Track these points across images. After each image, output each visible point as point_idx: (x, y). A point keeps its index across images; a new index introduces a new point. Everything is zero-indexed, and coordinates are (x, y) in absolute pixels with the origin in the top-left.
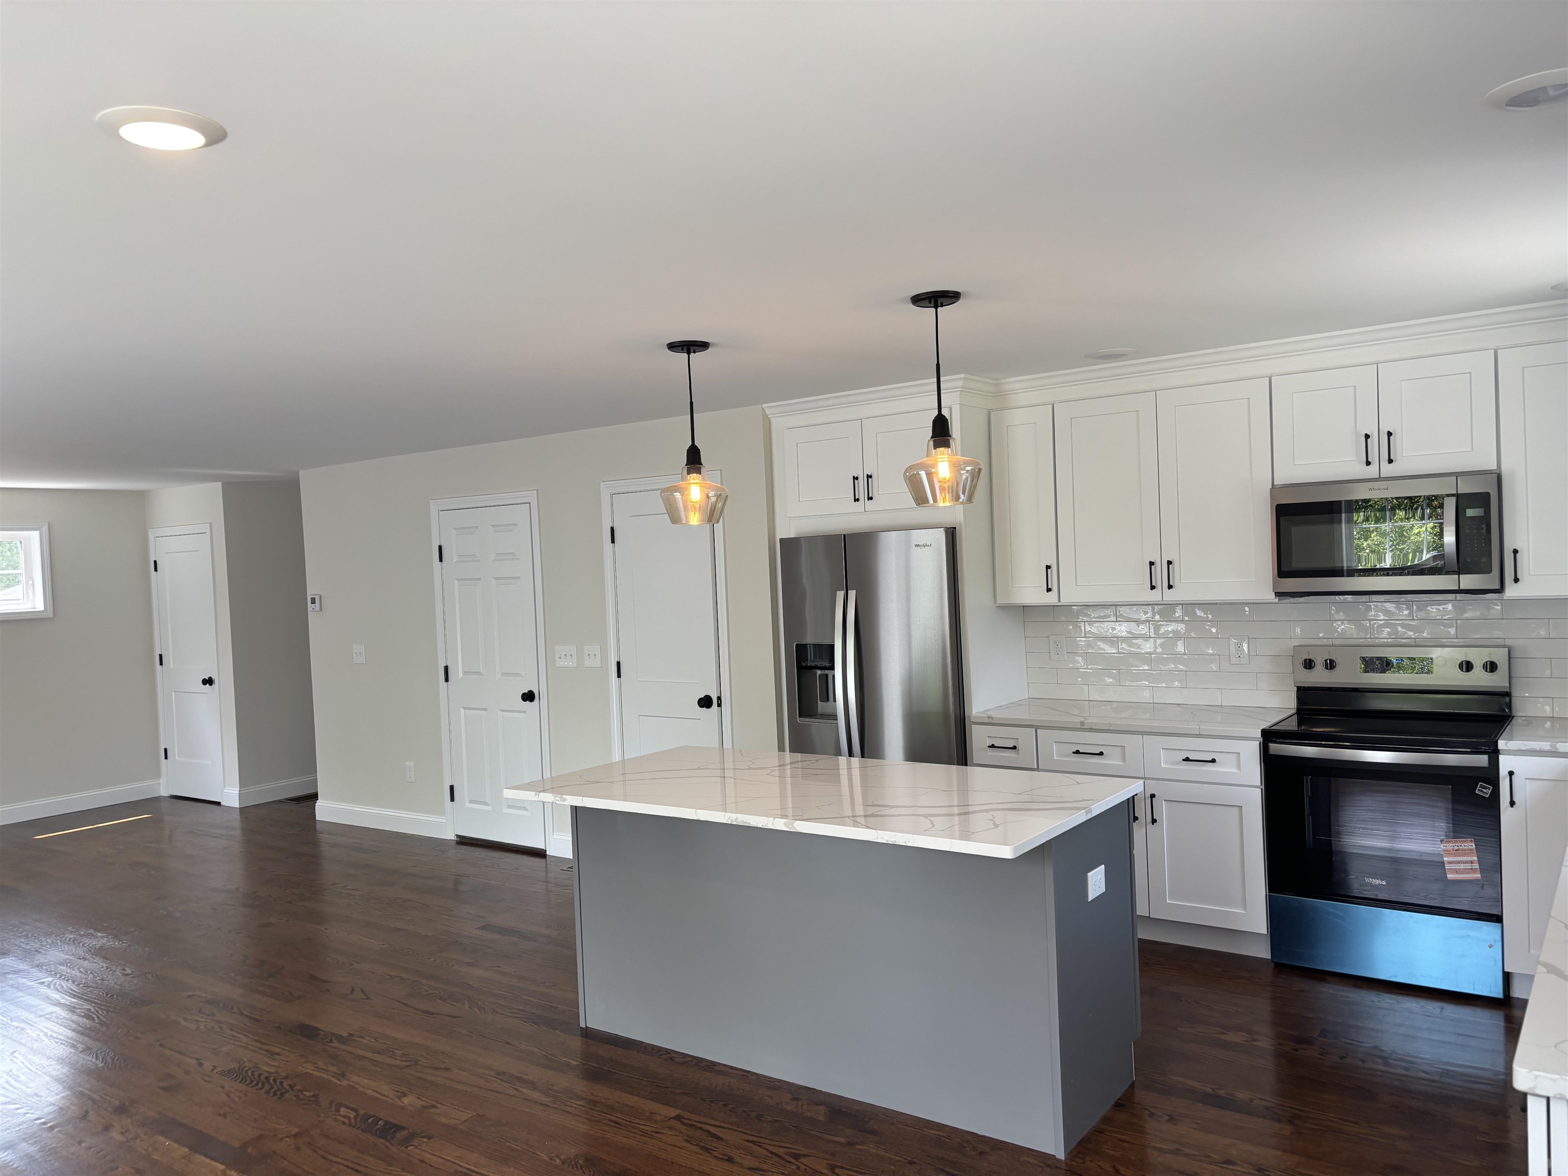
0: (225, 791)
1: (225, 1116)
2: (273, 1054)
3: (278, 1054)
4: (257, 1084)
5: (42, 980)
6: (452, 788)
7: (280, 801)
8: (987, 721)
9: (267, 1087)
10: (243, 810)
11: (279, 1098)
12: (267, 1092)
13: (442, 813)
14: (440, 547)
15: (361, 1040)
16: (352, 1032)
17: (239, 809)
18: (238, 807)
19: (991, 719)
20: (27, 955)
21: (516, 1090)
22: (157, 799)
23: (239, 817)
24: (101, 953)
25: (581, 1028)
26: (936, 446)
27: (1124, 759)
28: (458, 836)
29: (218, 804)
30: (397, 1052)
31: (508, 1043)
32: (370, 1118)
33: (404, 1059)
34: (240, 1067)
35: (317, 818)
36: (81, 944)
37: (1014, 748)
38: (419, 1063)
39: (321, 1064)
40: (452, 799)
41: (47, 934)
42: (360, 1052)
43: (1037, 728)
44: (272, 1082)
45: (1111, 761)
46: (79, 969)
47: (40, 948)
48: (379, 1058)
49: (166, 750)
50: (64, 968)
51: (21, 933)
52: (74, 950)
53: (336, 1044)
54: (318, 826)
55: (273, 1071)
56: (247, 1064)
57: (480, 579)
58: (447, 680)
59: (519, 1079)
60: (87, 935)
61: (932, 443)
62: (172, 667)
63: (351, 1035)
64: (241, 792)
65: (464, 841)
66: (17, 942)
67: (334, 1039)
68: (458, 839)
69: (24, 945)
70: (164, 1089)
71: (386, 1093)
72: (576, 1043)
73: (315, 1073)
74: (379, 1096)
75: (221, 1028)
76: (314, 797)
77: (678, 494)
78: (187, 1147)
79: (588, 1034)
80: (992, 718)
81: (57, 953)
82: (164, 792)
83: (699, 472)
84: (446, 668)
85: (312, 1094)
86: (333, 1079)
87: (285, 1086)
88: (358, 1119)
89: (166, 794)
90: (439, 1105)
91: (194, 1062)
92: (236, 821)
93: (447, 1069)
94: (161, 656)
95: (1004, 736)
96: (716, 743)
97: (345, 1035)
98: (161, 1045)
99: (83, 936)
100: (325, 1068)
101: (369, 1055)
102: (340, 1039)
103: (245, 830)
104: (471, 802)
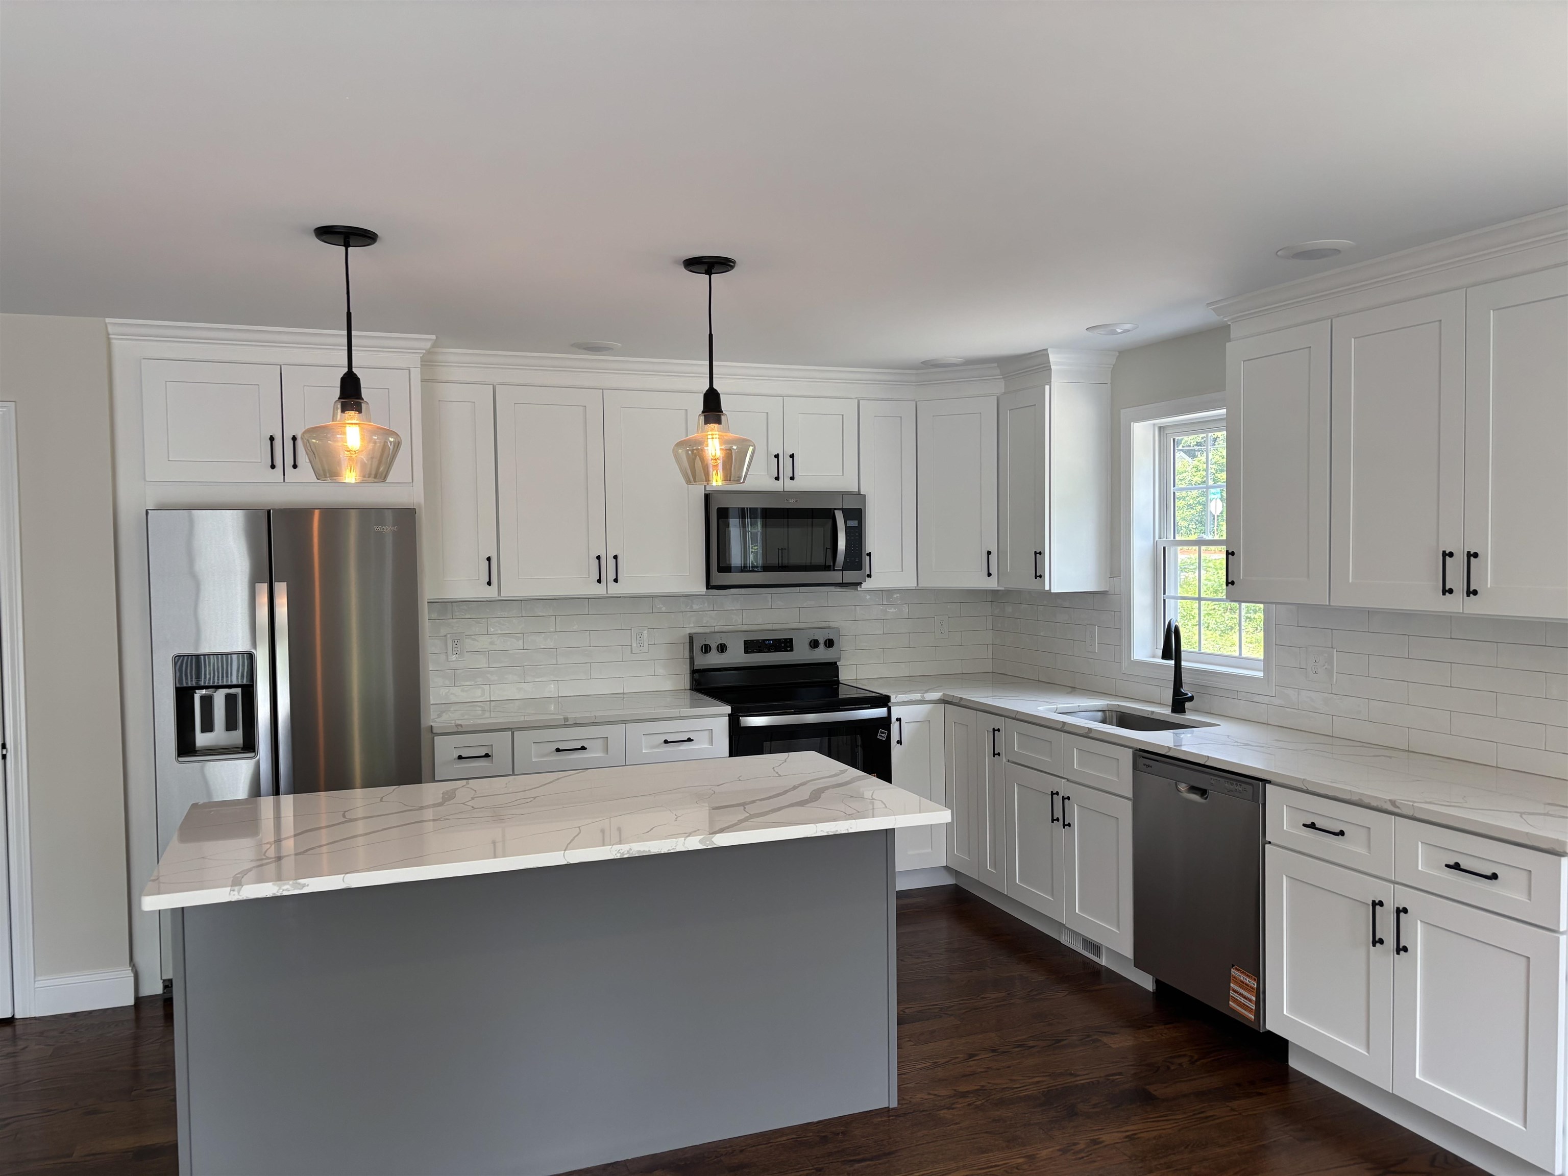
8: (455, 730)
19: (460, 727)
26: (707, 422)
27: (606, 750)
37: (487, 755)
43: (512, 730)
45: (594, 753)
61: (702, 418)
80: (461, 725)
95: (473, 744)
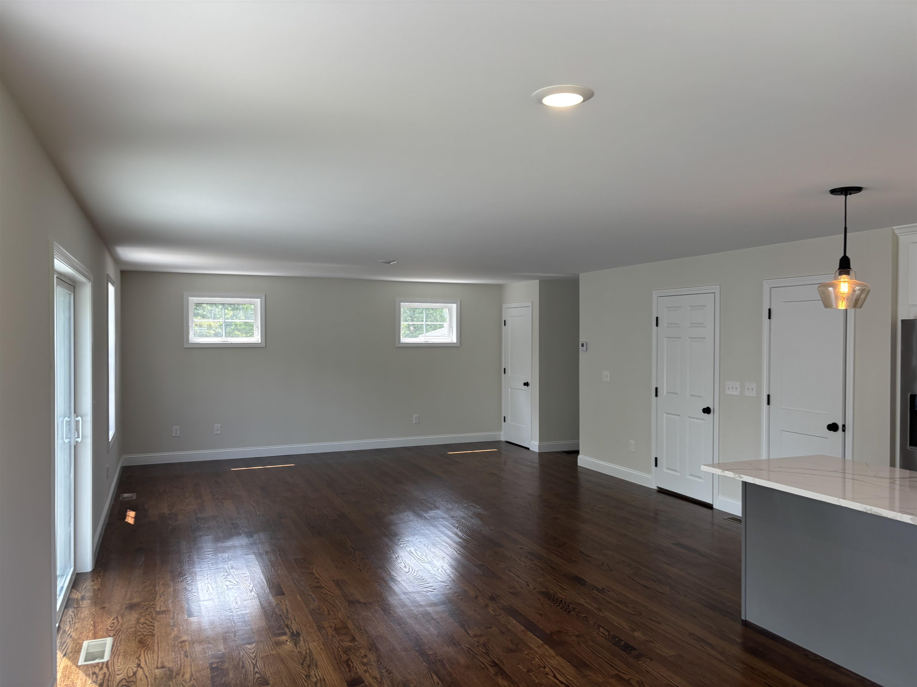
0: (532, 442)
1: (541, 615)
2: (563, 588)
3: (566, 589)
4: (556, 603)
5: (454, 525)
6: (656, 459)
7: (558, 452)
9: (561, 605)
10: (540, 454)
11: (567, 613)
12: (562, 608)
13: (649, 472)
14: (657, 318)
15: (608, 592)
16: (604, 587)
17: (538, 454)
18: (538, 452)
20: (448, 510)
21: (702, 647)
22: (499, 442)
23: (538, 457)
24: (478, 516)
25: (743, 620)
28: (658, 487)
29: (528, 449)
30: (629, 605)
31: (695, 617)
32: (616, 638)
33: (633, 610)
34: (547, 591)
35: (579, 464)
36: (470, 510)
38: (642, 614)
39: (588, 601)
40: (656, 465)
41: (456, 502)
42: (609, 599)
44: (563, 603)
46: (470, 522)
47: (453, 508)
48: (620, 605)
49: (504, 417)
50: (463, 520)
51: (444, 499)
52: (467, 512)
53: (596, 592)
54: (579, 469)
55: (563, 597)
56: (550, 591)
57: (680, 338)
58: (656, 396)
59: (703, 640)
60: (473, 506)
62: (509, 375)
63: (604, 589)
64: (540, 444)
65: (661, 491)
66: (443, 503)
67: (594, 588)
68: (658, 489)
69: (446, 506)
70: (512, 593)
71: (624, 626)
72: (739, 628)
73: (586, 605)
74: (619, 626)
75: (536, 568)
76: (577, 452)
77: (831, 288)
78: (524, 627)
79: (746, 624)
81: (460, 512)
82: (503, 439)
83: (848, 273)
84: (656, 389)
85: (584, 616)
86: (595, 611)
87: (571, 608)
88: (610, 637)
89: (504, 440)
90: (655, 642)
91: (525, 583)
92: (536, 459)
93: (659, 623)
94: (505, 369)
96: (840, 455)
97: (600, 588)
98: (509, 570)
99: (471, 506)
100: (590, 603)
101: (614, 603)
102: (597, 589)
103: (541, 465)
104: (668, 469)
